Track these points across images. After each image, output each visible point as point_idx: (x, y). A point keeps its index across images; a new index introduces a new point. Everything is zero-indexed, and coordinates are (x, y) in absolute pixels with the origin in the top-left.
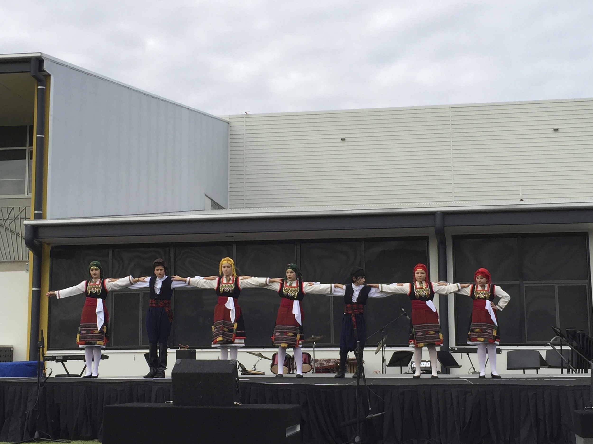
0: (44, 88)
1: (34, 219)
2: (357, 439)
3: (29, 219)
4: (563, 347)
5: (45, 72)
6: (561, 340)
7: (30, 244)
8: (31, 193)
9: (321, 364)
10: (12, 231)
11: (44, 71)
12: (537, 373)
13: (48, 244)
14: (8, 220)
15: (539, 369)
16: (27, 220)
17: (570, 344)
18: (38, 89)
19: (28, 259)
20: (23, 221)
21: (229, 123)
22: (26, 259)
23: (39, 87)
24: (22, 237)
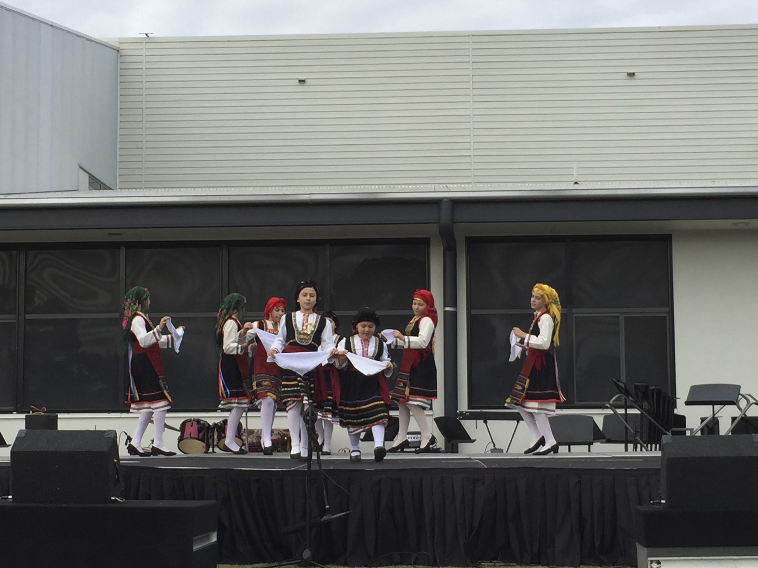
2: (307, 554)
4: (630, 411)
6: (626, 400)
12: (589, 450)
15: (592, 444)
17: (639, 406)
21: (118, 51)
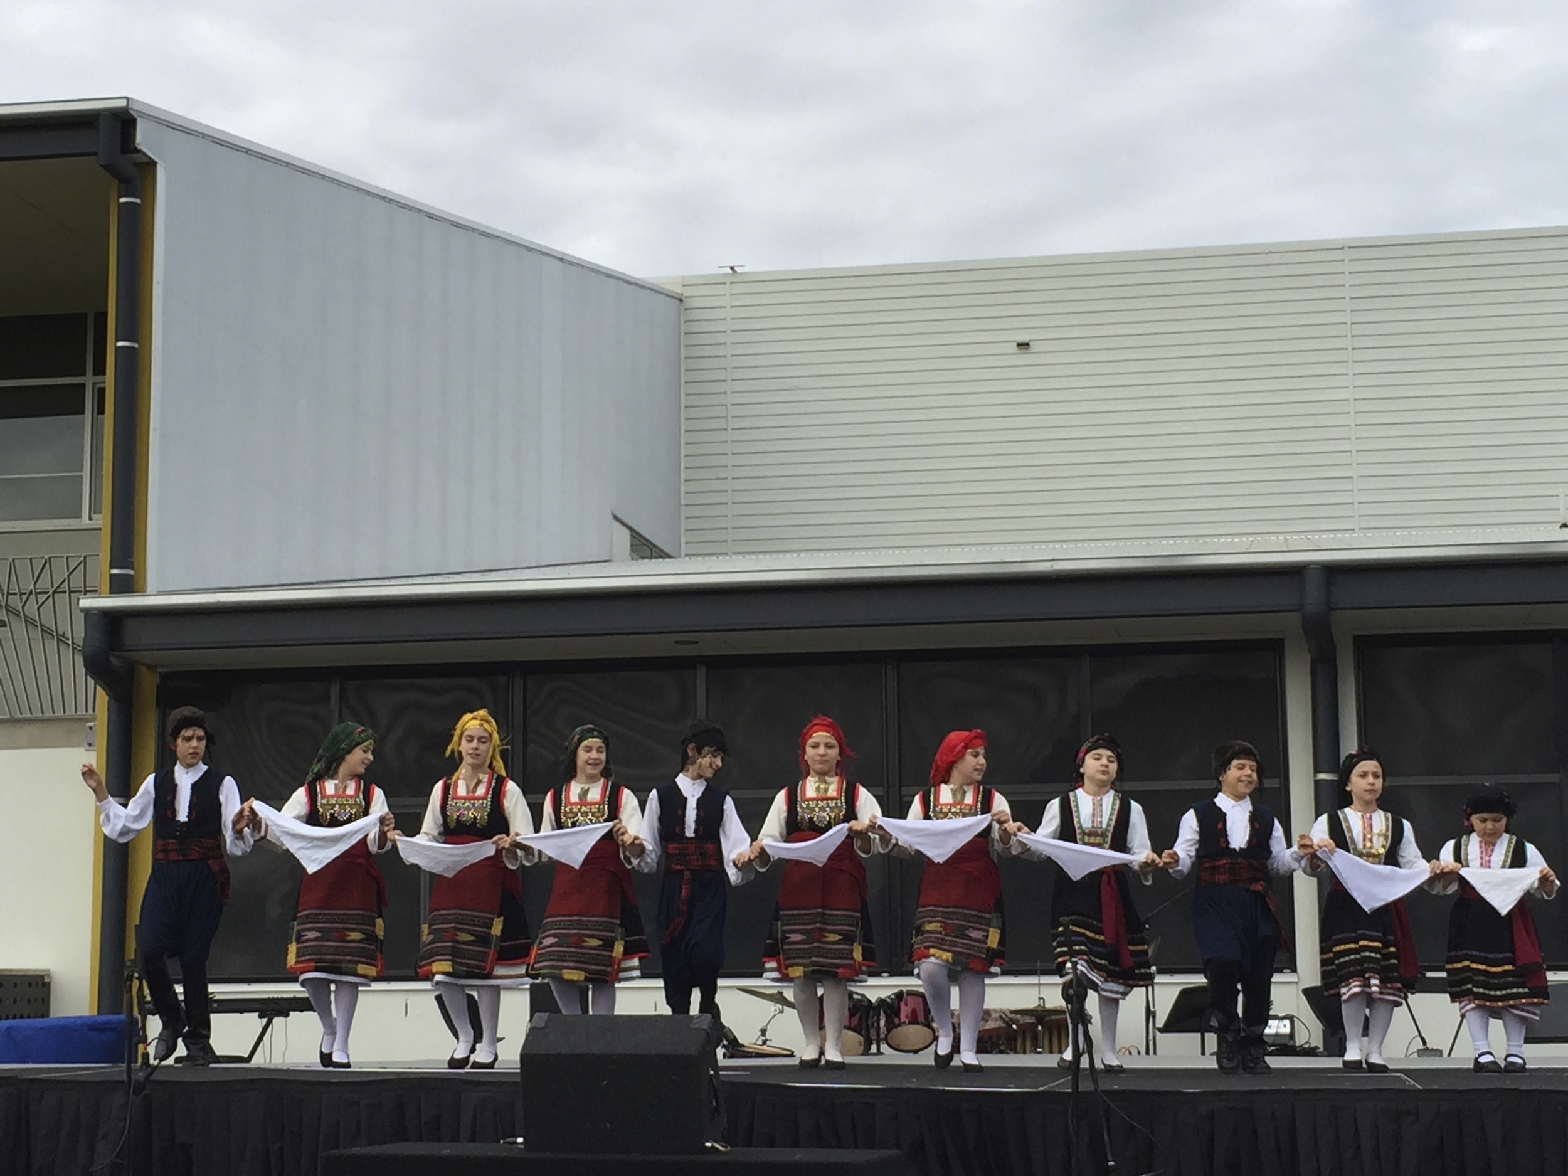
0: (138, 201)
1: (111, 592)
3: (96, 591)
5: (139, 155)
7: (97, 667)
8: (100, 516)
10: (45, 631)
11: (139, 151)
13: (151, 667)
14: (33, 596)
16: (88, 595)
18: (120, 204)
19: (94, 710)
20: (78, 600)
21: (681, 300)
22: (87, 711)
23: (123, 200)
24: (74, 648)
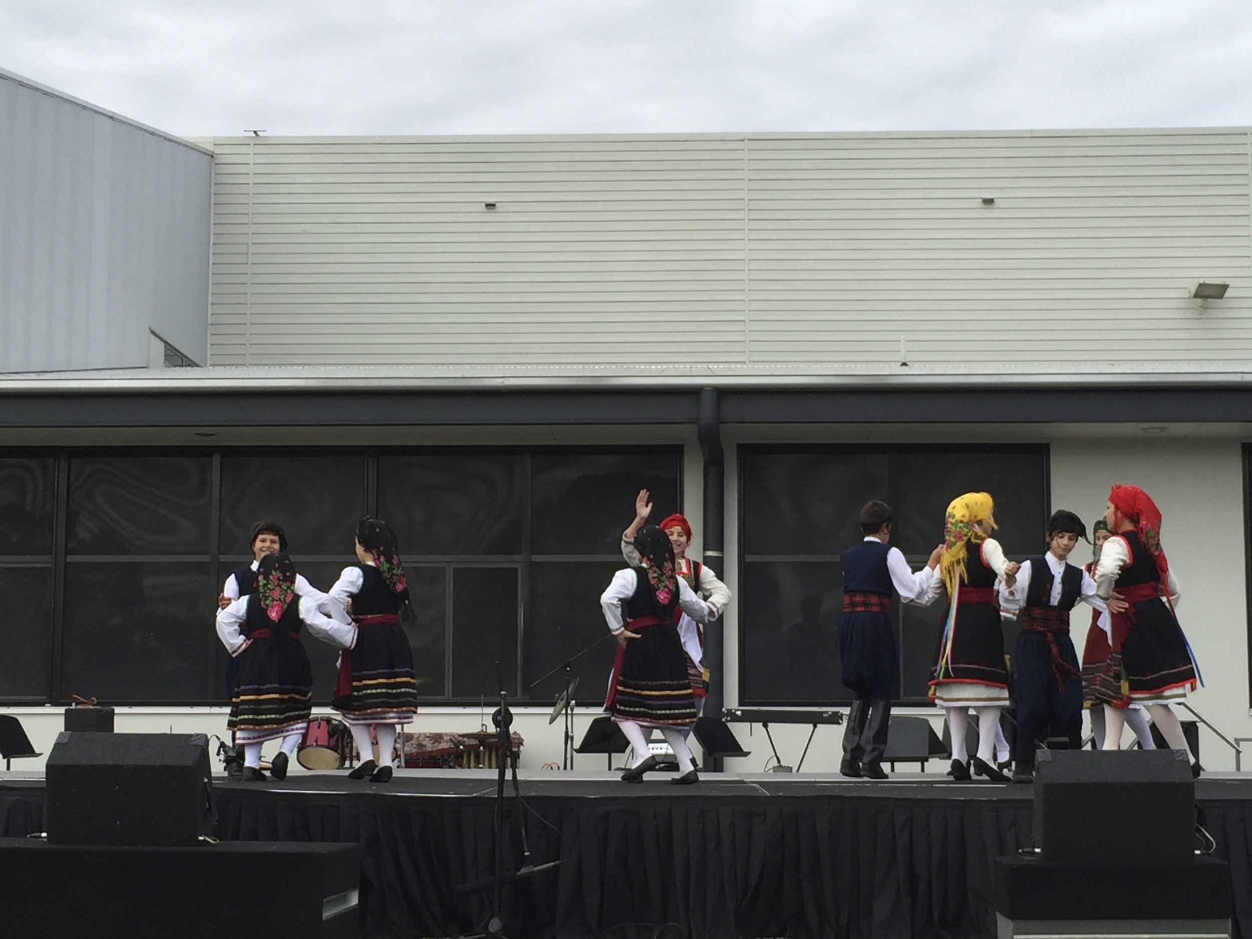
2: (495, 925)
9: (420, 745)
12: (923, 770)
21: (212, 157)
